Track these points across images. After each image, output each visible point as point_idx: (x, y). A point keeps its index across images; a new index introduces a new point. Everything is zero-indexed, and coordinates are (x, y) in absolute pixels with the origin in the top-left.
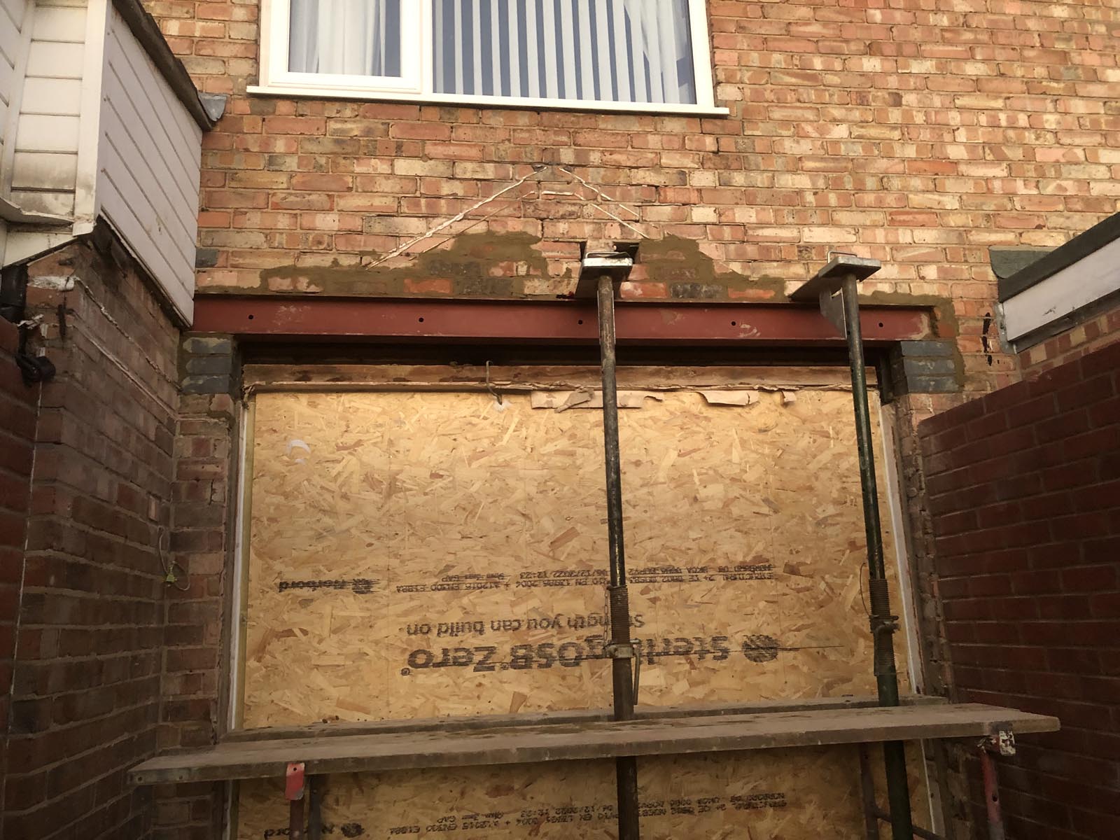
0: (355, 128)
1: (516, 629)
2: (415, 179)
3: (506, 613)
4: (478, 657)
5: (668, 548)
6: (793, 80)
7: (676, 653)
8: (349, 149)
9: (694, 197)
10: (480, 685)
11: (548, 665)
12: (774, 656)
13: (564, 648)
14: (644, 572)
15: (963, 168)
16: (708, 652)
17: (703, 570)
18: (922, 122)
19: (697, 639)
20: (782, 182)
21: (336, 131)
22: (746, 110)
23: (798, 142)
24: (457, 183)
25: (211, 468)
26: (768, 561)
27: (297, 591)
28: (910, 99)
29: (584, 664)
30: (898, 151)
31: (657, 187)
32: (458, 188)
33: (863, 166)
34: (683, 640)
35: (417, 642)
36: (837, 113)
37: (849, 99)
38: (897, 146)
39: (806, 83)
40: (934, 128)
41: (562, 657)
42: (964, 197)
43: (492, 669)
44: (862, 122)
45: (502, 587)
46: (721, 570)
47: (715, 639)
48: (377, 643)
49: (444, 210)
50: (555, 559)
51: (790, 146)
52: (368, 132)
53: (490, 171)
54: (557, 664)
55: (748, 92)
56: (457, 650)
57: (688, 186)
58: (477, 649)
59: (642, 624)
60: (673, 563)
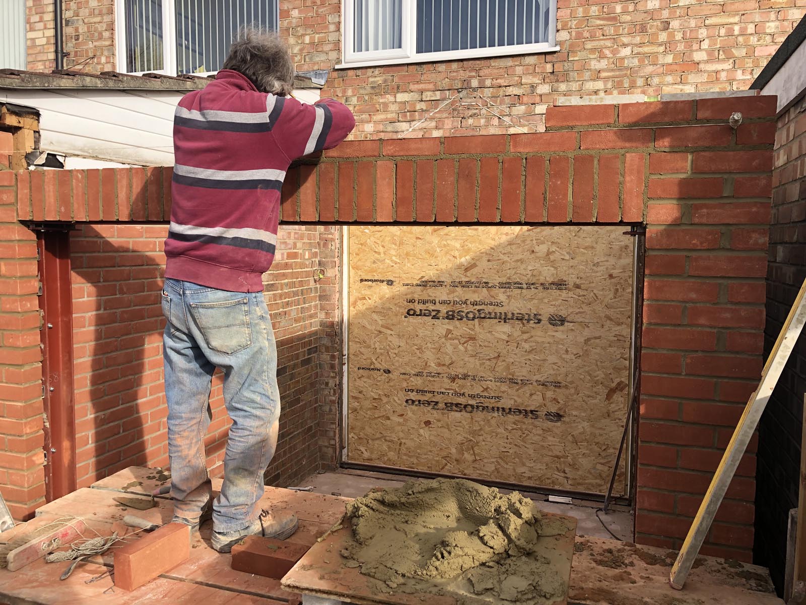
0: (379, 80)
1: (448, 304)
2: (404, 103)
3: (445, 298)
4: (433, 313)
5: (517, 273)
6: (602, 22)
7: (517, 319)
8: (377, 91)
9: (538, 99)
10: (434, 324)
11: (461, 319)
12: (562, 324)
13: (468, 313)
14: (506, 283)
15: (702, 66)
16: (532, 320)
17: (533, 284)
18: (680, 38)
19: (527, 314)
20: (587, 87)
21: (372, 82)
22: (571, 45)
23: (599, 61)
24: (423, 103)
25: (330, 236)
26: (565, 281)
27: (366, 283)
28: (675, 24)
29: (476, 320)
30: (661, 60)
31: (519, 96)
32: (423, 106)
33: (637, 72)
34: (520, 314)
35: (411, 306)
36: (625, 40)
37: (634, 30)
38: (660, 57)
39: (609, 23)
40: (687, 42)
41: (467, 317)
42: (699, 85)
43: (439, 319)
44: (641, 44)
45: (444, 287)
46: (542, 284)
47: (535, 315)
48: (396, 304)
49: (417, 118)
50: (466, 276)
51: (595, 65)
52: (385, 81)
53: (438, 95)
54: (465, 319)
55: (574, 34)
56: (425, 310)
57: (535, 94)
58: (433, 310)
59: (502, 306)
60: (519, 280)
